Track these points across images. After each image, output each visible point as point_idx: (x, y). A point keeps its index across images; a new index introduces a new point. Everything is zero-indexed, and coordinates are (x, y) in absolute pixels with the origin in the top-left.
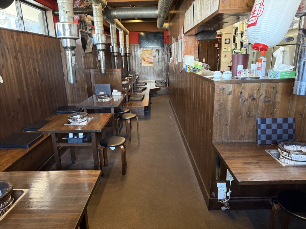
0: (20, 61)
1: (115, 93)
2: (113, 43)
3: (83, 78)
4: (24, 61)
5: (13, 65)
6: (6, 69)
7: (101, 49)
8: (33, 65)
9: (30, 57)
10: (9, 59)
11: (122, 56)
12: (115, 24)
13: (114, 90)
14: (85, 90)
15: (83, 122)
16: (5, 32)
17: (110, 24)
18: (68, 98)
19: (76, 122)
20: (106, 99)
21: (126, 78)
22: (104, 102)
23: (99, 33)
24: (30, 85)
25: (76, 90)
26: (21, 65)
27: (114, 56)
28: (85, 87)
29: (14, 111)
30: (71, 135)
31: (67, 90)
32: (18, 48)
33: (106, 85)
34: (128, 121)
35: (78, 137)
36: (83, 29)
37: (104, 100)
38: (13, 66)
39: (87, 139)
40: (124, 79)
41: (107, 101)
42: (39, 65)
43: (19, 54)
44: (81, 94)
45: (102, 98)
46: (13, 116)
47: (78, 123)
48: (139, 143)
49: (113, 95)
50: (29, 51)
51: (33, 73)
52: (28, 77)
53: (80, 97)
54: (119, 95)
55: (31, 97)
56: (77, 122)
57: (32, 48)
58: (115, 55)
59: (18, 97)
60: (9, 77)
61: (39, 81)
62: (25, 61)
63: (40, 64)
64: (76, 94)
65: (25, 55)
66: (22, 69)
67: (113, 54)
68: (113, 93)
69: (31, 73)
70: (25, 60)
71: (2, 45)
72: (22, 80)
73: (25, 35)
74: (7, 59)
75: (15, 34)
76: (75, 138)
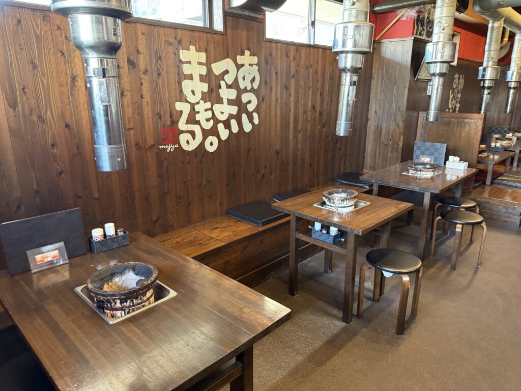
0: (292, 92)
1: (452, 163)
2: (488, 61)
3: (399, 128)
4: (298, 93)
5: (279, 98)
6: (268, 104)
7: (438, 72)
8: (312, 100)
9: (311, 85)
10: (274, 90)
11: (510, 88)
12: (503, 20)
13: (451, 158)
14: (398, 150)
15: (345, 207)
16: (276, 47)
17: (491, 21)
18: (365, 159)
19: (332, 205)
20: (424, 173)
21: (510, 135)
22: (418, 177)
23: (441, 40)
24: (300, 132)
25: (382, 147)
26: (292, 98)
27: (484, 87)
28: (399, 145)
29: (266, 167)
30: (318, 226)
31: (368, 146)
32: (293, 72)
33: (438, 145)
34: (458, 227)
35: (328, 232)
36: (420, 34)
37: (419, 174)
38: (279, 100)
39: (343, 240)
40: (504, 136)
41: (425, 176)
42: (322, 101)
43: (293, 81)
44: (390, 155)
45: (416, 170)
46: (263, 175)
47: (336, 207)
48: (471, 281)
49: (447, 166)
50: (310, 77)
51: (309, 113)
52: (300, 119)
53: (386, 161)
54: (461, 168)
55: (299, 150)
56: (334, 205)
57: (316, 72)
58: (486, 85)
59: (278, 147)
60: (270, 116)
61: (317, 126)
62: (300, 93)
63: (326, 98)
64: (381, 155)
65: (302, 83)
66: (292, 105)
67: (482, 82)
68: (447, 162)
69: (305, 113)
70: (300, 90)
71: (268, 66)
72: (288, 123)
73: (310, 50)
74: (272, 88)
75: (293, 48)
76: (324, 232)
